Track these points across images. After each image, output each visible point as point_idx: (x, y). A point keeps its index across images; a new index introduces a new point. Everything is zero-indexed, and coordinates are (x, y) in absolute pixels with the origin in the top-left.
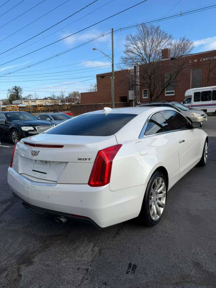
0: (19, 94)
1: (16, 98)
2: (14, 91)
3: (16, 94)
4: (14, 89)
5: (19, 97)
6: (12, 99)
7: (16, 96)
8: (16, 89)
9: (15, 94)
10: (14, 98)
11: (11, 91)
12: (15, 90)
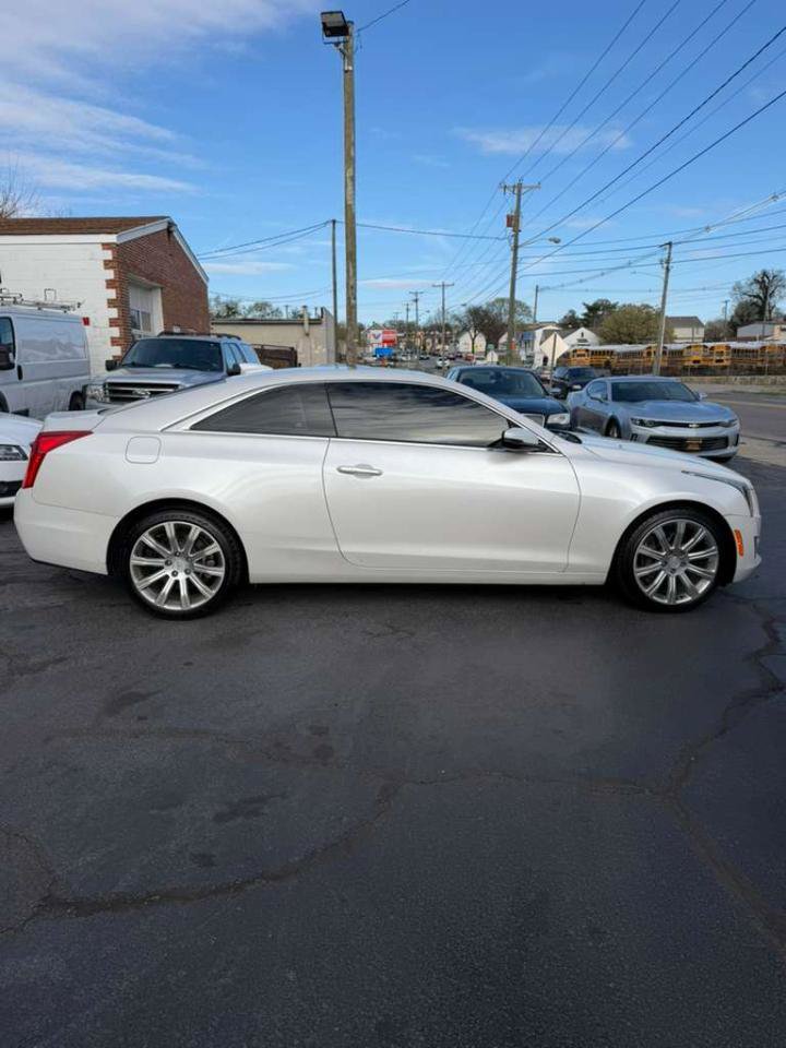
0: (771, 301)
1: (756, 317)
2: (756, 289)
3: (760, 302)
4: (756, 281)
5: (770, 312)
6: (742, 320)
7: (757, 310)
8: (764, 281)
9: (755, 300)
10: (749, 315)
11: (744, 290)
12: (758, 286)
